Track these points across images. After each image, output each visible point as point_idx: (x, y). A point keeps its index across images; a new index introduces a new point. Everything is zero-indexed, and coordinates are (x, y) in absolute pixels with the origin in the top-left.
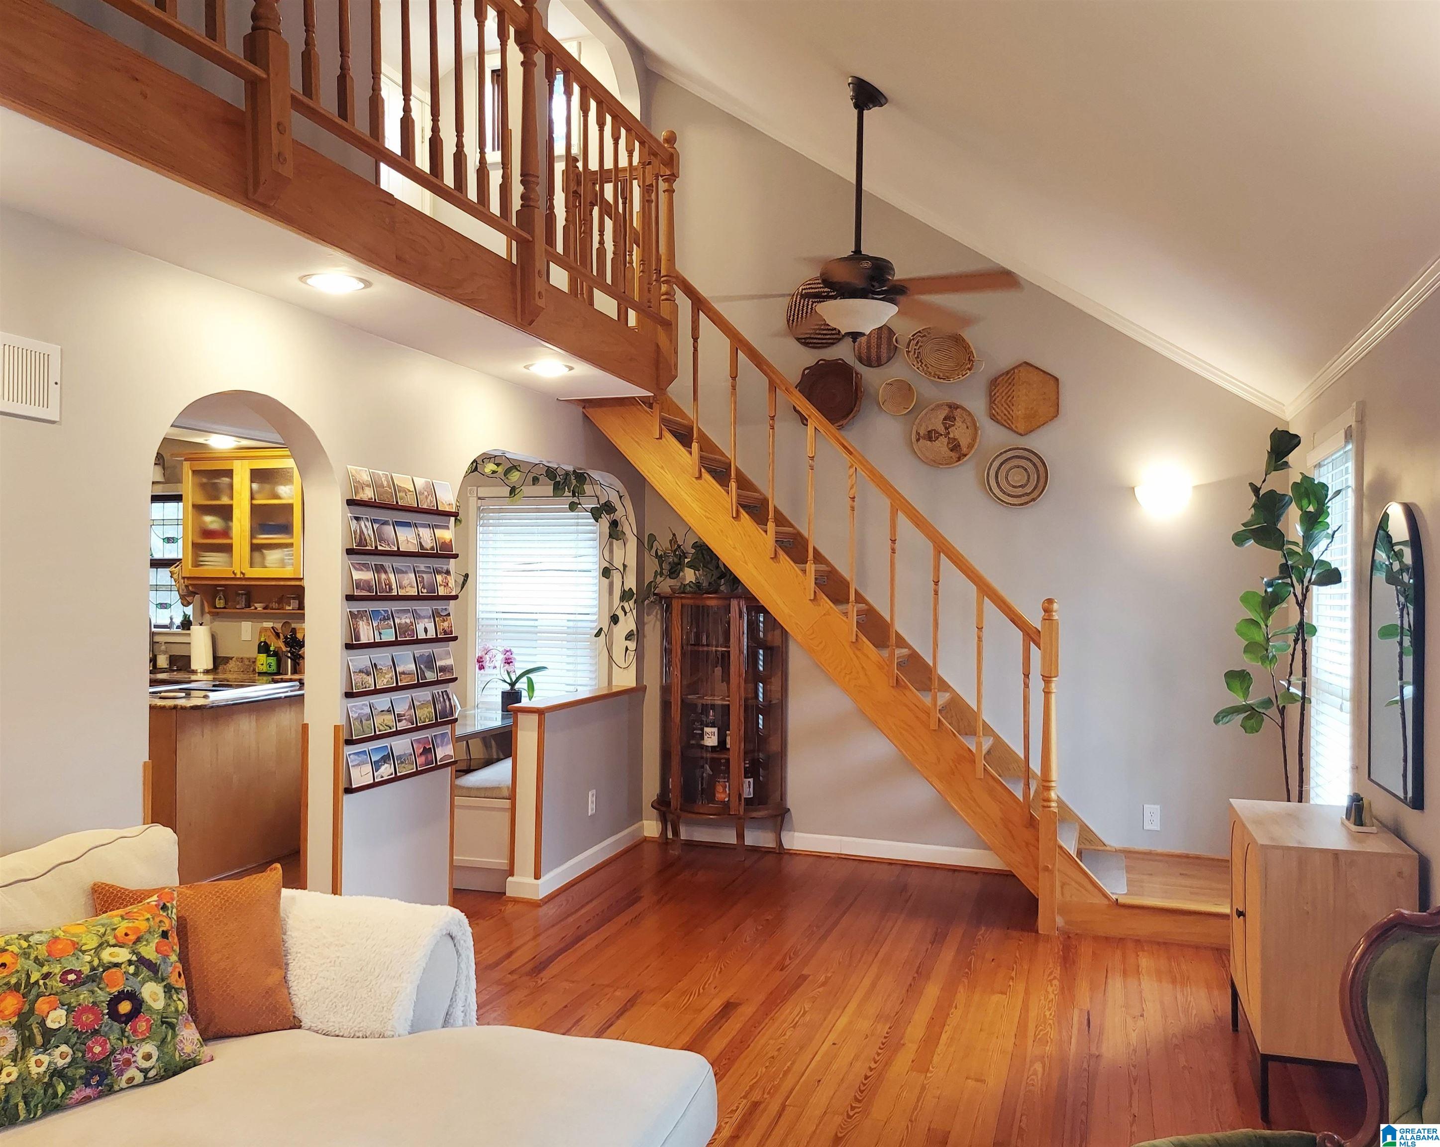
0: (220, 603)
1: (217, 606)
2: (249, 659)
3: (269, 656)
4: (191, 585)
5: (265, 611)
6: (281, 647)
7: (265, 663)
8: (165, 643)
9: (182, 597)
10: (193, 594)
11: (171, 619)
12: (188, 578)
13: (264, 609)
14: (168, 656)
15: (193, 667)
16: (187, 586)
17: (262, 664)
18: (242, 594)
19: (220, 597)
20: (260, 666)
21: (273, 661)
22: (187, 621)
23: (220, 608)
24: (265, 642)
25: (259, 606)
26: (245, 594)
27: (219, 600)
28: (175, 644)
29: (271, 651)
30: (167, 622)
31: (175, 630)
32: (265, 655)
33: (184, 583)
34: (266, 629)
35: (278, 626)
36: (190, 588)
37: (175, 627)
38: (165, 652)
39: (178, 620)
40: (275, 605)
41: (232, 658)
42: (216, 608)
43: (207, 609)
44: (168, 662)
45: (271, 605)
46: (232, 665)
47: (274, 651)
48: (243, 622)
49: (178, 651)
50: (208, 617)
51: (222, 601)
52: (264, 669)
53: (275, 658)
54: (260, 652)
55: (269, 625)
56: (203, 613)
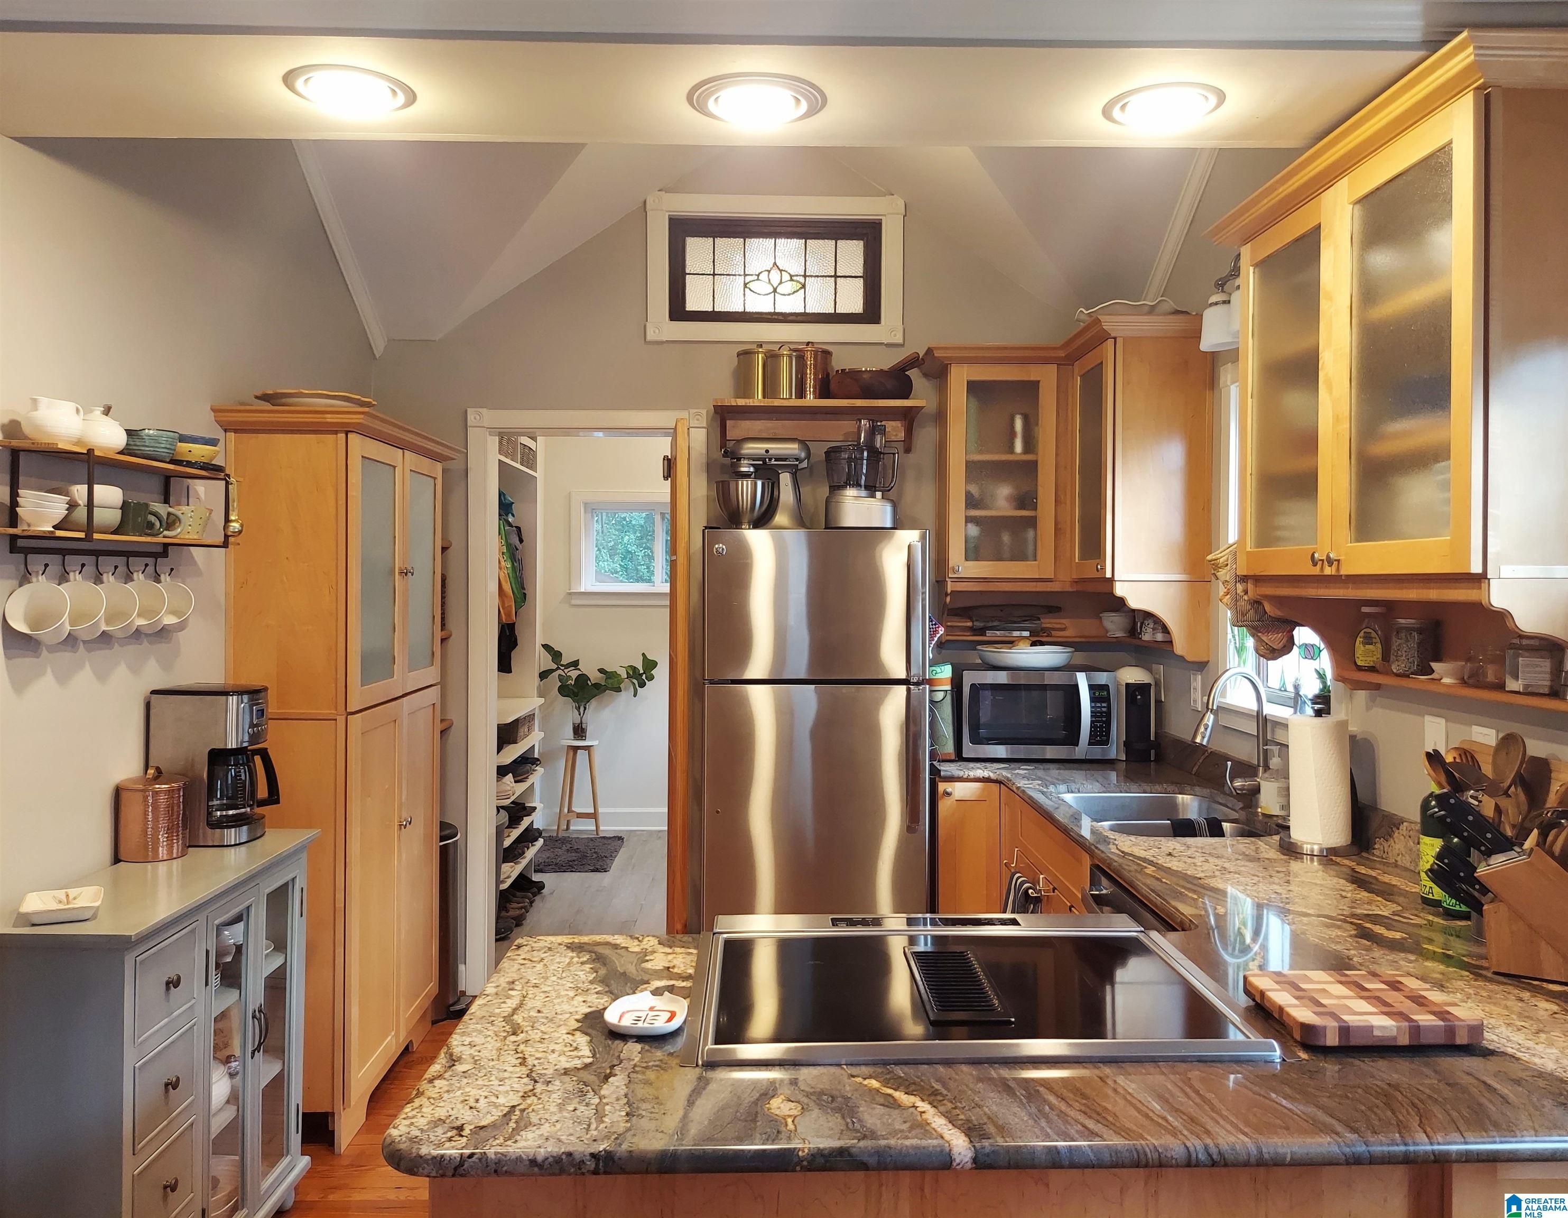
0: (1367, 654)
1: (1359, 663)
4: (1265, 597)
11: (1296, 687)
12: (1254, 579)
13: (1464, 682)
16: (1255, 603)
18: (1409, 630)
19: (1366, 637)
23: (1366, 669)
25: (1447, 673)
26: (1416, 629)
27: (1366, 643)
36: (1268, 607)
37: (1307, 710)
38: (1279, 774)
41: (1398, 824)
43: (1335, 672)
44: (1284, 801)
46: (1398, 845)
48: (1428, 718)
51: (1372, 648)
55: (1488, 735)
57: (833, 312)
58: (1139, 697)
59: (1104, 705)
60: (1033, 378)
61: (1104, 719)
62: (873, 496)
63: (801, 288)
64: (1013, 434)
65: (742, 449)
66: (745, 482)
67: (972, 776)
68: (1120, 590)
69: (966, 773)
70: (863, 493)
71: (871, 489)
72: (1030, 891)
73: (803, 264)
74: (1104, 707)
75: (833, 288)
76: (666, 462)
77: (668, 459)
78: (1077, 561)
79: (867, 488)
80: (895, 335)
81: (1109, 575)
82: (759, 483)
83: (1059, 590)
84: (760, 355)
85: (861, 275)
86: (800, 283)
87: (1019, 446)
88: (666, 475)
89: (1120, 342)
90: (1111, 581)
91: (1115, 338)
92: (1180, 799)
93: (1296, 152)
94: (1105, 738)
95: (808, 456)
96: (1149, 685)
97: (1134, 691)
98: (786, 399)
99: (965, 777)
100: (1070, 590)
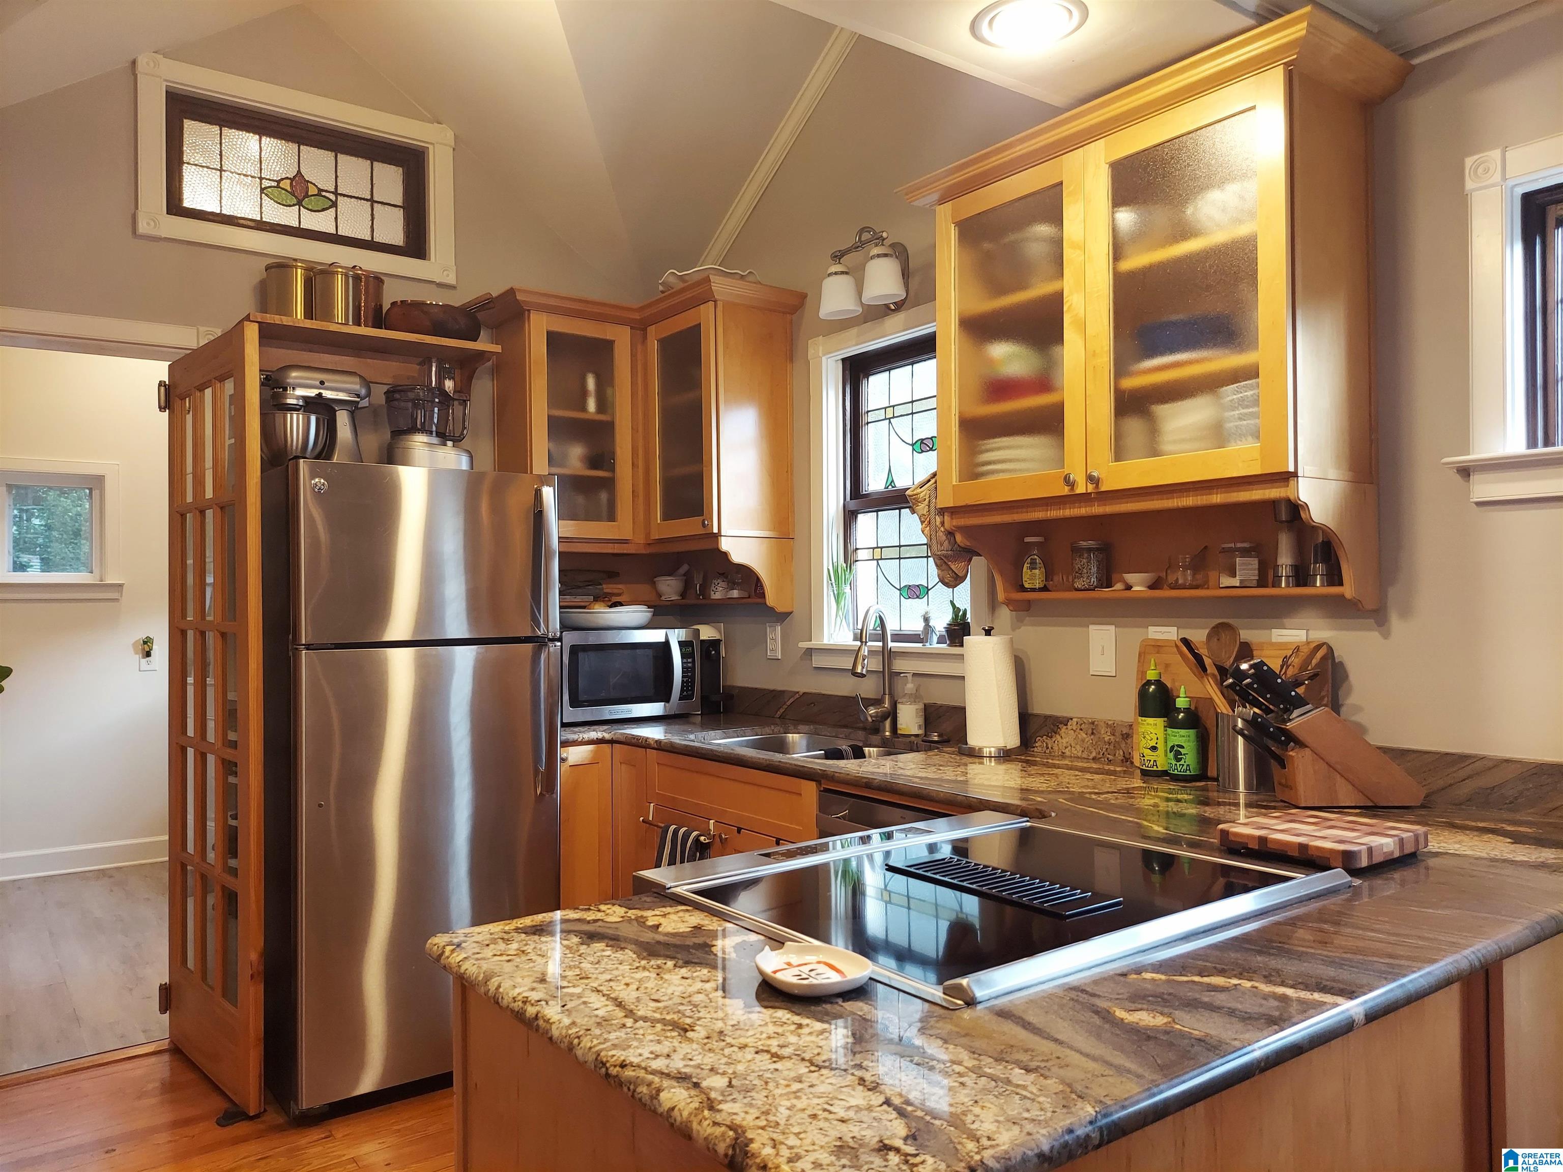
0: (1033, 577)
1: (1027, 586)
2: (1112, 727)
3: (1173, 724)
4: (960, 528)
5: (1157, 593)
6: (1211, 699)
7: (1161, 746)
8: (914, 675)
9: (942, 563)
10: (967, 554)
11: (926, 620)
12: (953, 511)
13: (1151, 587)
14: (922, 706)
15: (974, 740)
16: (950, 534)
17: (1154, 748)
18: (1089, 550)
19: (1033, 563)
20: (1147, 752)
21: (1185, 738)
22: (959, 624)
23: (1033, 590)
24: (1158, 683)
25: (1138, 582)
26: (1098, 549)
27: (1032, 569)
28: (934, 680)
29: (1179, 711)
30: (917, 626)
31: (936, 646)
32: (1160, 722)
33: (943, 524)
34: (1158, 647)
35: (1199, 636)
36: (959, 538)
37: (935, 639)
38: (915, 698)
39: (941, 621)
40: (1184, 576)
41: (1065, 721)
42: (1022, 589)
43: (1001, 596)
44: (921, 721)
45: (1171, 579)
46: (1066, 739)
47: (1187, 711)
48: (1092, 627)
49: (941, 696)
50: (1005, 614)
51: (1037, 571)
52: (1162, 760)
53: (1192, 732)
54: (1144, 712)
55: (1168, 633)
56: (993, 605)
57: (370, 239)
58: (713, 652)
59: (689, 660)
60: (609, 337)
61: (689, 674)
62: (445, 445)
63: (330, 207)
64: (584, 393)
65: (287, 378)
66: (295, 416)
67: (586, 739)
68: (725, 545)
69: (581, 736)
70: (435, 440)
71: (443, 437)
72: (702, 838)
73: (334, 180)
74: (690, 663)
75: (370, 213)
76: (162, 389)
77: (165, 386)
78: (659, 521)
79: (439, 435)
80: (448, 275)
81: (715, 530)
82: (313, 418)
83: (634, 552)
84: (299, 271)
85: (401, 204)
86: (331, 200)
87: (592, 405)
88: (163, 404)
89: (720, 304)
90: (717, 536)
91: (715, 301)
92: (791, 739)
93: (1057, 111)
94: (690, 693)
95: (368, 395)
96: (719, 641)
97: (709, 647)
98: (341, 324)
99: (580, 740)
100: (644, 552)
